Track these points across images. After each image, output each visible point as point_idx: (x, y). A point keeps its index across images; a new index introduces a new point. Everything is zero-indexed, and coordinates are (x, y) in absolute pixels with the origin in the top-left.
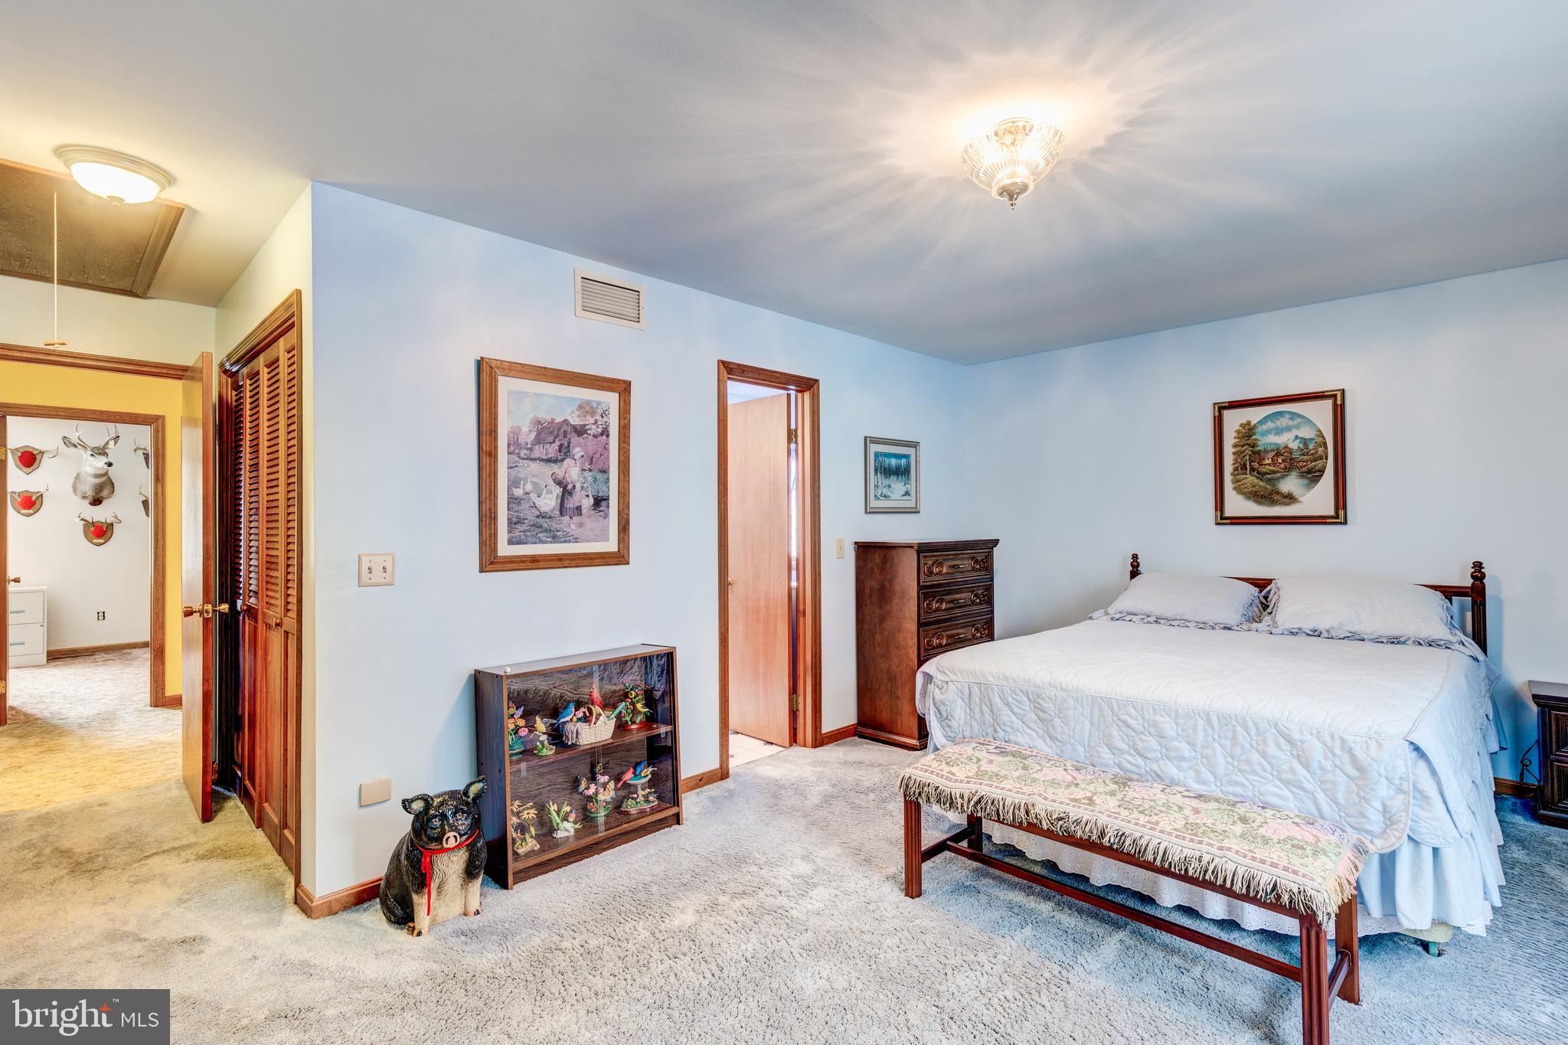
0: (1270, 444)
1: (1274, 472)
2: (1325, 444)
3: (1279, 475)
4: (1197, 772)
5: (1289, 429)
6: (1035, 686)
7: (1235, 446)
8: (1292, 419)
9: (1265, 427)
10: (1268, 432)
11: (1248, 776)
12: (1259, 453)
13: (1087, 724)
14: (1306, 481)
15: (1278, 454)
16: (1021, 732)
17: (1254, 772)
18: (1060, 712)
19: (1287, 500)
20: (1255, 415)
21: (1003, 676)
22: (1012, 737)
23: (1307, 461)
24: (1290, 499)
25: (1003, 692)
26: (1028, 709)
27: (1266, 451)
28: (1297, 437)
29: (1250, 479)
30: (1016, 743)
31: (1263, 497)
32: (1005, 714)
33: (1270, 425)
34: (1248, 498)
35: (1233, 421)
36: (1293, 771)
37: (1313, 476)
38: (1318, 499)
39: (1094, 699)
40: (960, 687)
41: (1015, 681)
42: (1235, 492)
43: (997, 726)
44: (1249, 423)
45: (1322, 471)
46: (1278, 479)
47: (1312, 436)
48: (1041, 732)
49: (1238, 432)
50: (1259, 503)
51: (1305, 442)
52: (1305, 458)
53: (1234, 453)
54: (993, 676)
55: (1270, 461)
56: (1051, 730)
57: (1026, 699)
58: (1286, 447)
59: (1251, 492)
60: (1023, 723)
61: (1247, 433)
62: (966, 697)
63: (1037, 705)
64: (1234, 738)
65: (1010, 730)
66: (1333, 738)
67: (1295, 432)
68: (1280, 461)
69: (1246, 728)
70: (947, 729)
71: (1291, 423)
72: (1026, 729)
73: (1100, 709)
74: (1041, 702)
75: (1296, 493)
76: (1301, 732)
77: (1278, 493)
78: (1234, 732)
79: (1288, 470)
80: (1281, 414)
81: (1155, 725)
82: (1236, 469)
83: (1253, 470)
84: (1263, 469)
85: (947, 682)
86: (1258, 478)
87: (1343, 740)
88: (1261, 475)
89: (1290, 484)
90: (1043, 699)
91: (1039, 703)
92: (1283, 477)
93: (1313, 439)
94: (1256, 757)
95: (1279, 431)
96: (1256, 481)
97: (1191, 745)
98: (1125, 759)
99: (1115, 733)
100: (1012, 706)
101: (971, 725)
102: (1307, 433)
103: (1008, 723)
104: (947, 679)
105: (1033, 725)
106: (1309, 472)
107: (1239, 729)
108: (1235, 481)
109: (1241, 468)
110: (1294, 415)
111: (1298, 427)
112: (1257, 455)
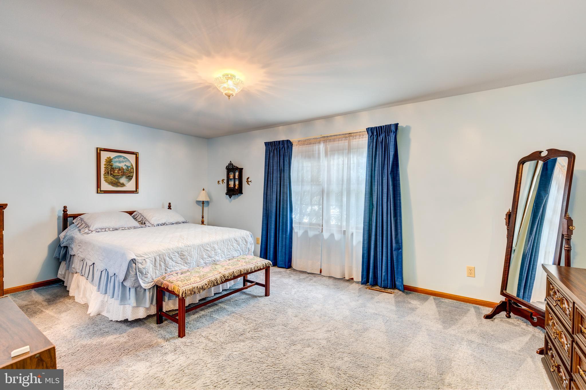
0: (117, 166)
1: (118, 176)
2: (133, 168)
3: (120, 177)
4: (222, 256)
5: (123, 162)
6: (180, 248)
7: (105, 165)
8: (124, 159)
9: (115, 160)
10: (116, 162)
11: (230, 252)
12: (113, 168)
13: (197, 254)
14: (128, 180)
15: (120, 170)
16: (176, 266)
17: (231, 251)
18: (189, 254)
19: (122, 185)
20: (113, 155)
21: (168, 249)
22: (173, 270)
23: (128, 173)
24: (123, 185)
25: (169, 255)
26: (178, 257)
27: (116, 168)
28: (125, 165)
29: (110, 177)
30: (175, 271)
31: (114, 184)
32: (171, 263)
33: (117, 159)
34: (109, 184)
35: (105, 156)
36: (237, 247)
37: (130, 178)
38: (130, 185)
39: (198, 246)
40: (151, 259)
41: (173, 249)
42: (105, 181)
43: (167, 268)
44: (110, 157)
45: (132, 177)
46: (120, 178)
47: (130, 165)
48: (183, 263)
49: (106, 160)
50: (113, 186)
51: (128, 167)
52: (128, 172)
53: (105, 167)
54: (164, 250)
55: (117, 172)
56: (187, 261)
57: (177, 254)
58: (122, 168)
59: (110, 182)
60: (176, 263)
61: (109, 161)
62: (154, 262)
63: (181, 255)
64: (228, 244)
65: (171, 267)
66: (242, 238)
67: (125, 163)
68: (120, 172)
69: (230, 241)
70: (145, 279)
71: (123, 160)
72: (177, 264)
73: (200, 249)
74: (183, 253)
75: (125, 183)
76: (238, 238)
77: (119, 183)
78: (228, 243)
79: (123, 175)
80: (121, 156)
81: (214, 247)
82: (105, 173)
83: (111, 174)
84: (115, 174)
85: (144, 260)
86: (113, 177)
87: (244, 237)
88: (114, 176)
89: (123, 180)
90: (184, 252)
91: (182, 254)
92: (121, 177)
93: (130, 166)
94: (232, 247)
95: (120, 162)
96: (112, 178)
97: (220, 249)
98: (206, 260)
99: (204, 254)
100: (173, 258)
101: (156, 272)
102: (128, 164)
103: (171, 265)
104: (144, 258)
105: (180, 262)
106: (129, 176)
107: (229, 242)
108: (104, 178)
109: (107, 173)
110: (125, 158)
111: (126, 162)
112: (113, 169)
